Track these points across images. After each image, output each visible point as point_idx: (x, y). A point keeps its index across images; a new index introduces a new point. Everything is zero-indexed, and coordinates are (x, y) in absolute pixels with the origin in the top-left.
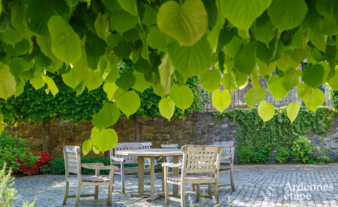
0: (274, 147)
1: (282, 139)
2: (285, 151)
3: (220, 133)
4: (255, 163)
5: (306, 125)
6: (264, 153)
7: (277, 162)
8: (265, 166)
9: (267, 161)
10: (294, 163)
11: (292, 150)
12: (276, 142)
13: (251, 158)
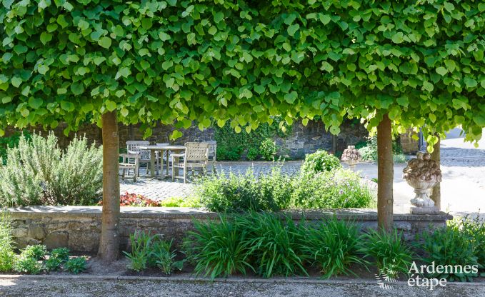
0: (245, 147)
1: (251, 140)
2: (254, 151)
3: (200, 135)
4: (229, 160)
5: (272, 129)
6: (237, 153)
7: (248, 160)
8: (237, 162)
9: (239, 158)
10: (261, 160)
11: (259, 150)
12: (247, 143)
13: (226, 157)
